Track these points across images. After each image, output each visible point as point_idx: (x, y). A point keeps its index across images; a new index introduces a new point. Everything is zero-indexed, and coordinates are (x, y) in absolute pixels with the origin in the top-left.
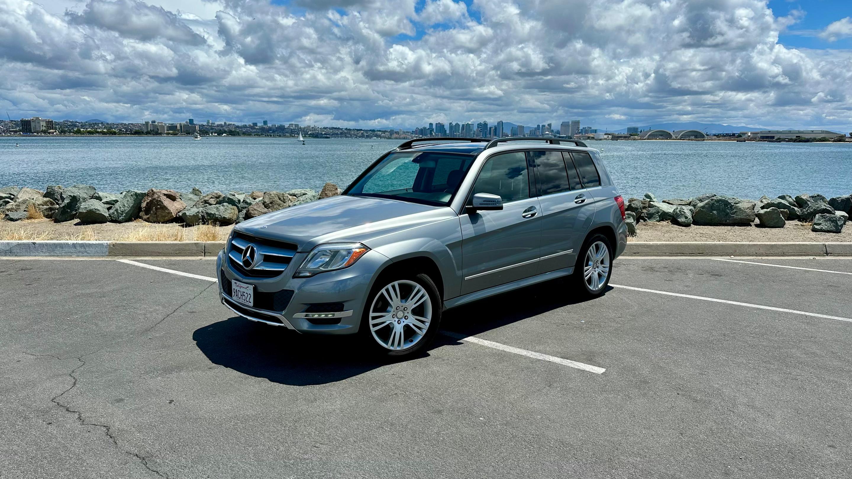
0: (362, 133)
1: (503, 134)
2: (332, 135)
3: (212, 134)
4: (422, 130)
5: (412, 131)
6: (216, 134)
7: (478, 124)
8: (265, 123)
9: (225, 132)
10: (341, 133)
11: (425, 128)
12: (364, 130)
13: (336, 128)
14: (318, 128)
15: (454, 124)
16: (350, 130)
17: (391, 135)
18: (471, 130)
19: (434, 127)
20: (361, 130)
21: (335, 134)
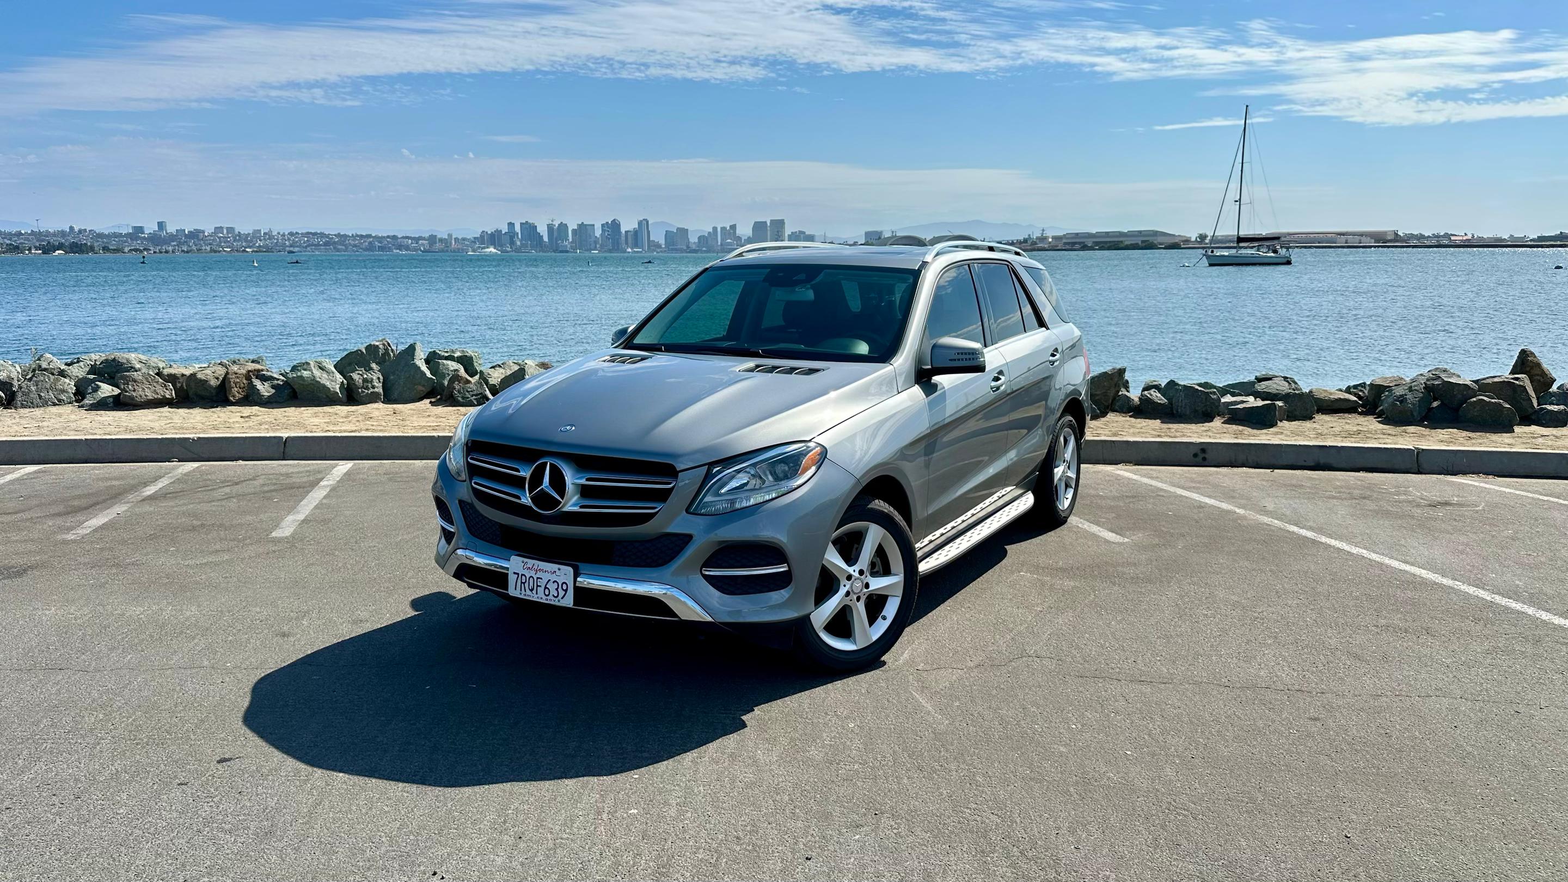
0: (370, 243)
1: (651, 244)
2: (306, 247)
3: (30, 253)
4: (492, 235)
5: (475, 238)
6: (40, 252)
7: (603, 225)
8: (161, 225)
9: (60, 247)
10: (326, 244)
11: (499, 232)
12: (373, 237)
13: (314, 234)
14: (279, 233)
15: (556, 224)
16: (345, 236)
17: (431, 245)
18: (590, 236)
19: (518, 228)
20: (369, 236)
21: (313, 245)
